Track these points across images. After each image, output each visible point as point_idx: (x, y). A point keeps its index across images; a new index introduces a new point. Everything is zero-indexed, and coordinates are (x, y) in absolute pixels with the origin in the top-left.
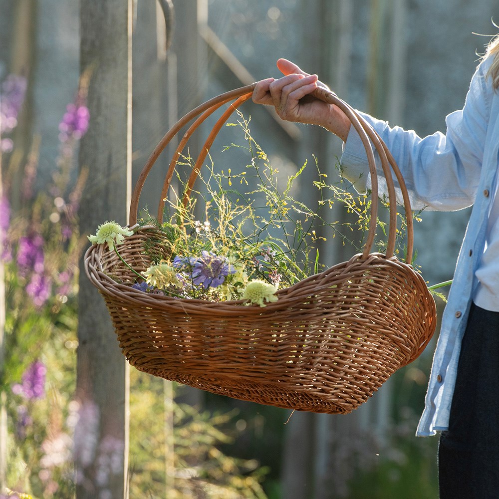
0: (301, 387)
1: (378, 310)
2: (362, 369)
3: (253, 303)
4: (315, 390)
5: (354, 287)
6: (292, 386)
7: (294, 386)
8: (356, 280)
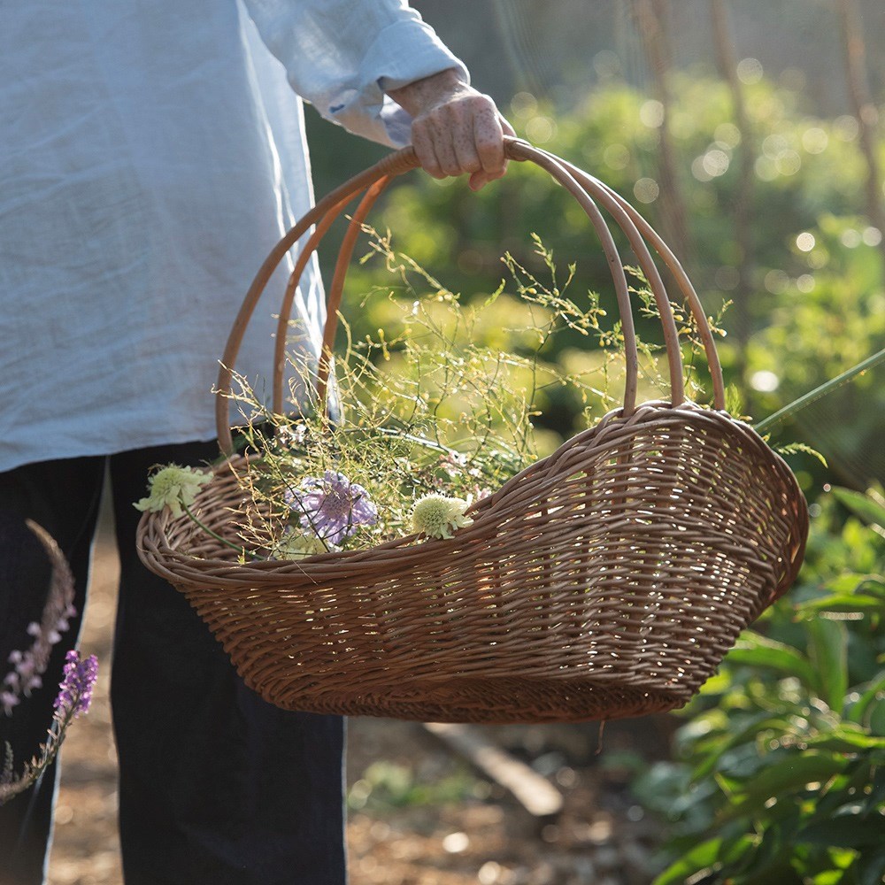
0: (570, 670)
1: (683, 505)
2: (684, 617)
3: (430, 537)
4: (600, 670)
5: (622, 469)
6: (551, 673)
7: (556, 672)
8: (623, 457)
